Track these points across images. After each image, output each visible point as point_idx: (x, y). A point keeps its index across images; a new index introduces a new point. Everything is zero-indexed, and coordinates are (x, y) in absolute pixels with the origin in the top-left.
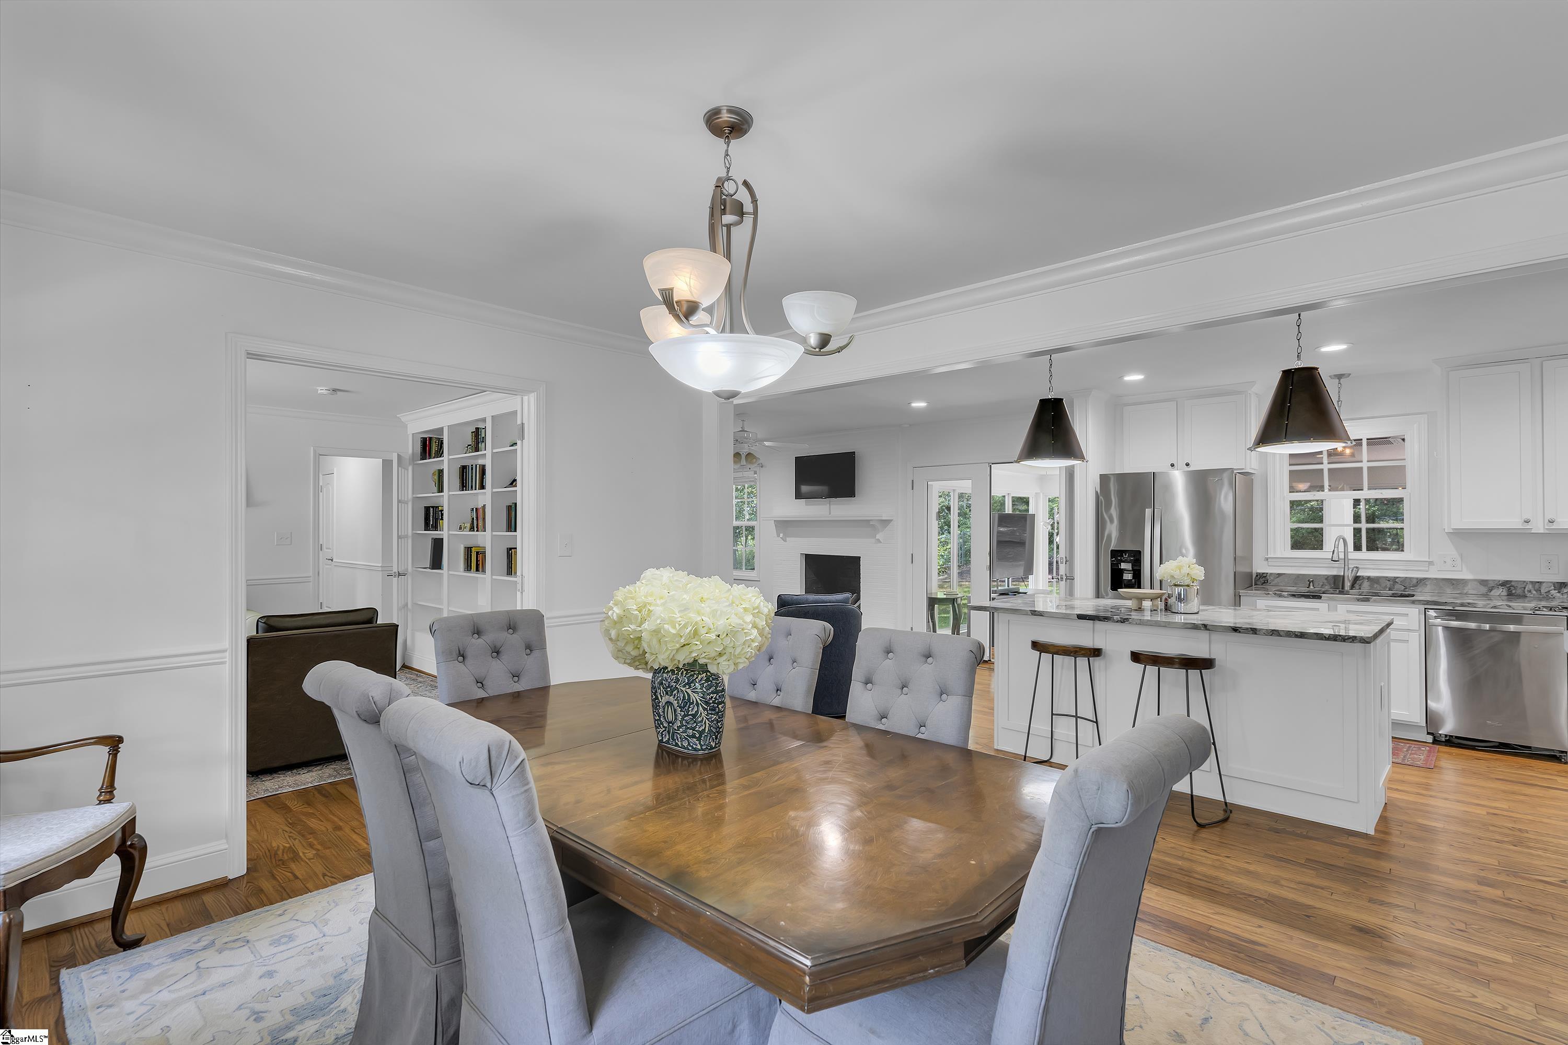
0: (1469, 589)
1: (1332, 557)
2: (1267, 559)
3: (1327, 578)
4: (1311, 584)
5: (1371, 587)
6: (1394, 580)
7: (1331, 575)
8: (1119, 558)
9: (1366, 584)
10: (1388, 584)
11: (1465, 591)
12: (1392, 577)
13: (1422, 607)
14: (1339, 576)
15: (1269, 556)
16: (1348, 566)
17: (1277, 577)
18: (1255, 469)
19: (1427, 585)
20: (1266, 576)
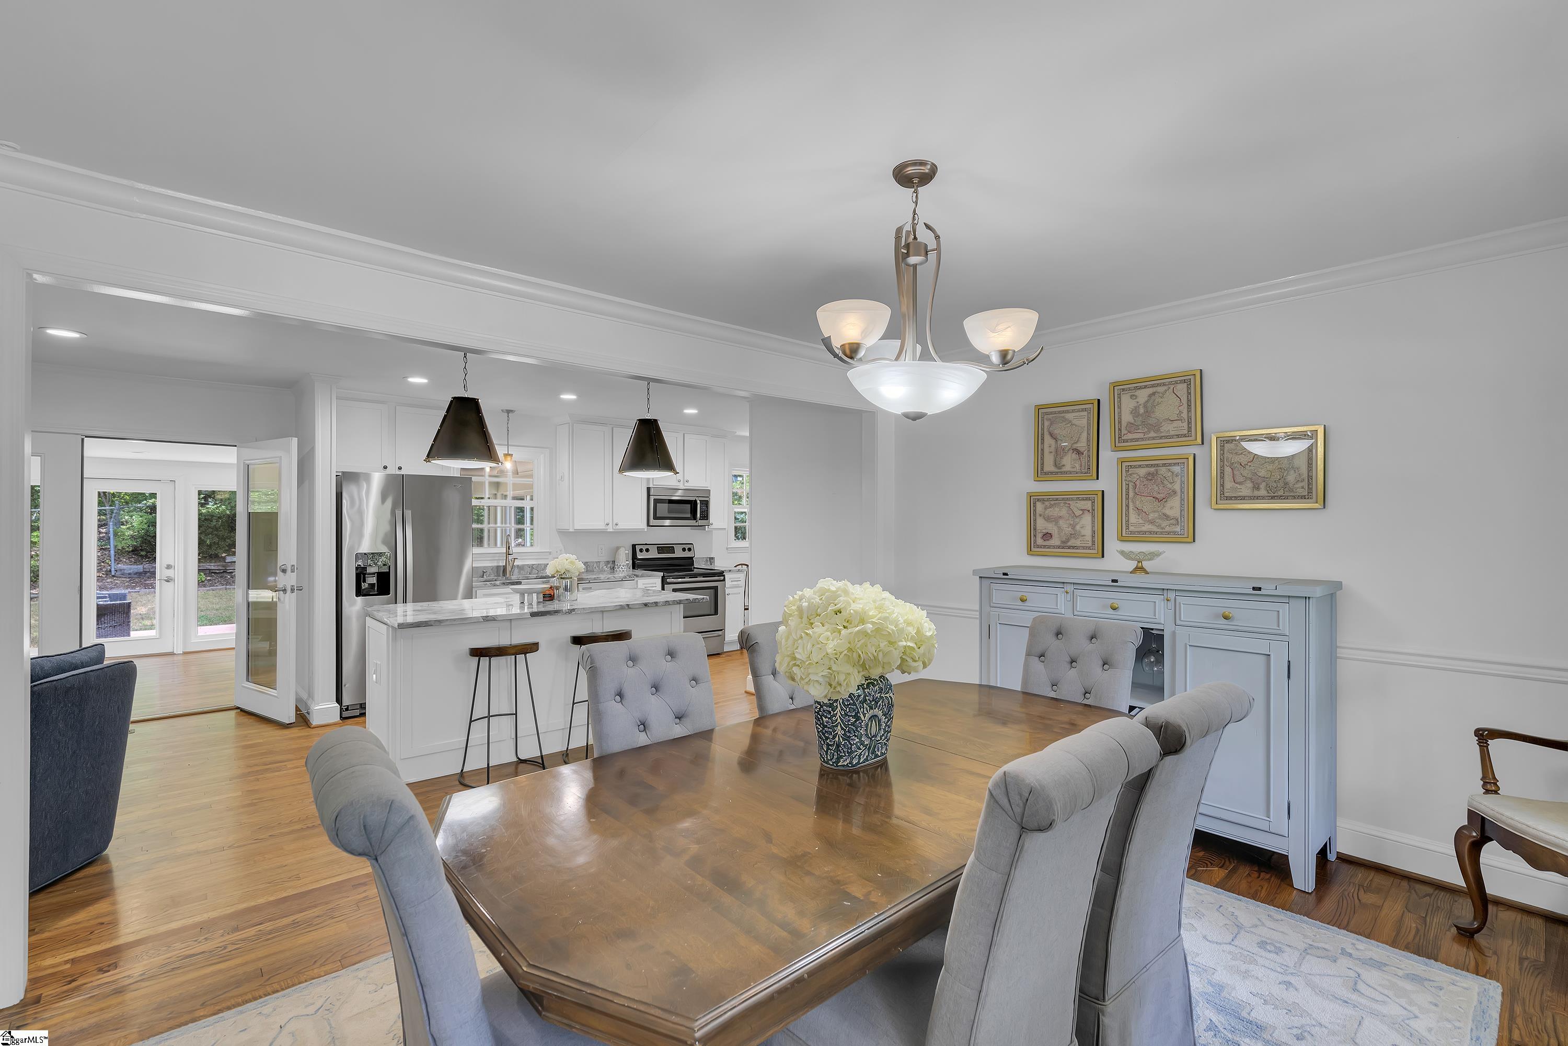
4: (484, 574)
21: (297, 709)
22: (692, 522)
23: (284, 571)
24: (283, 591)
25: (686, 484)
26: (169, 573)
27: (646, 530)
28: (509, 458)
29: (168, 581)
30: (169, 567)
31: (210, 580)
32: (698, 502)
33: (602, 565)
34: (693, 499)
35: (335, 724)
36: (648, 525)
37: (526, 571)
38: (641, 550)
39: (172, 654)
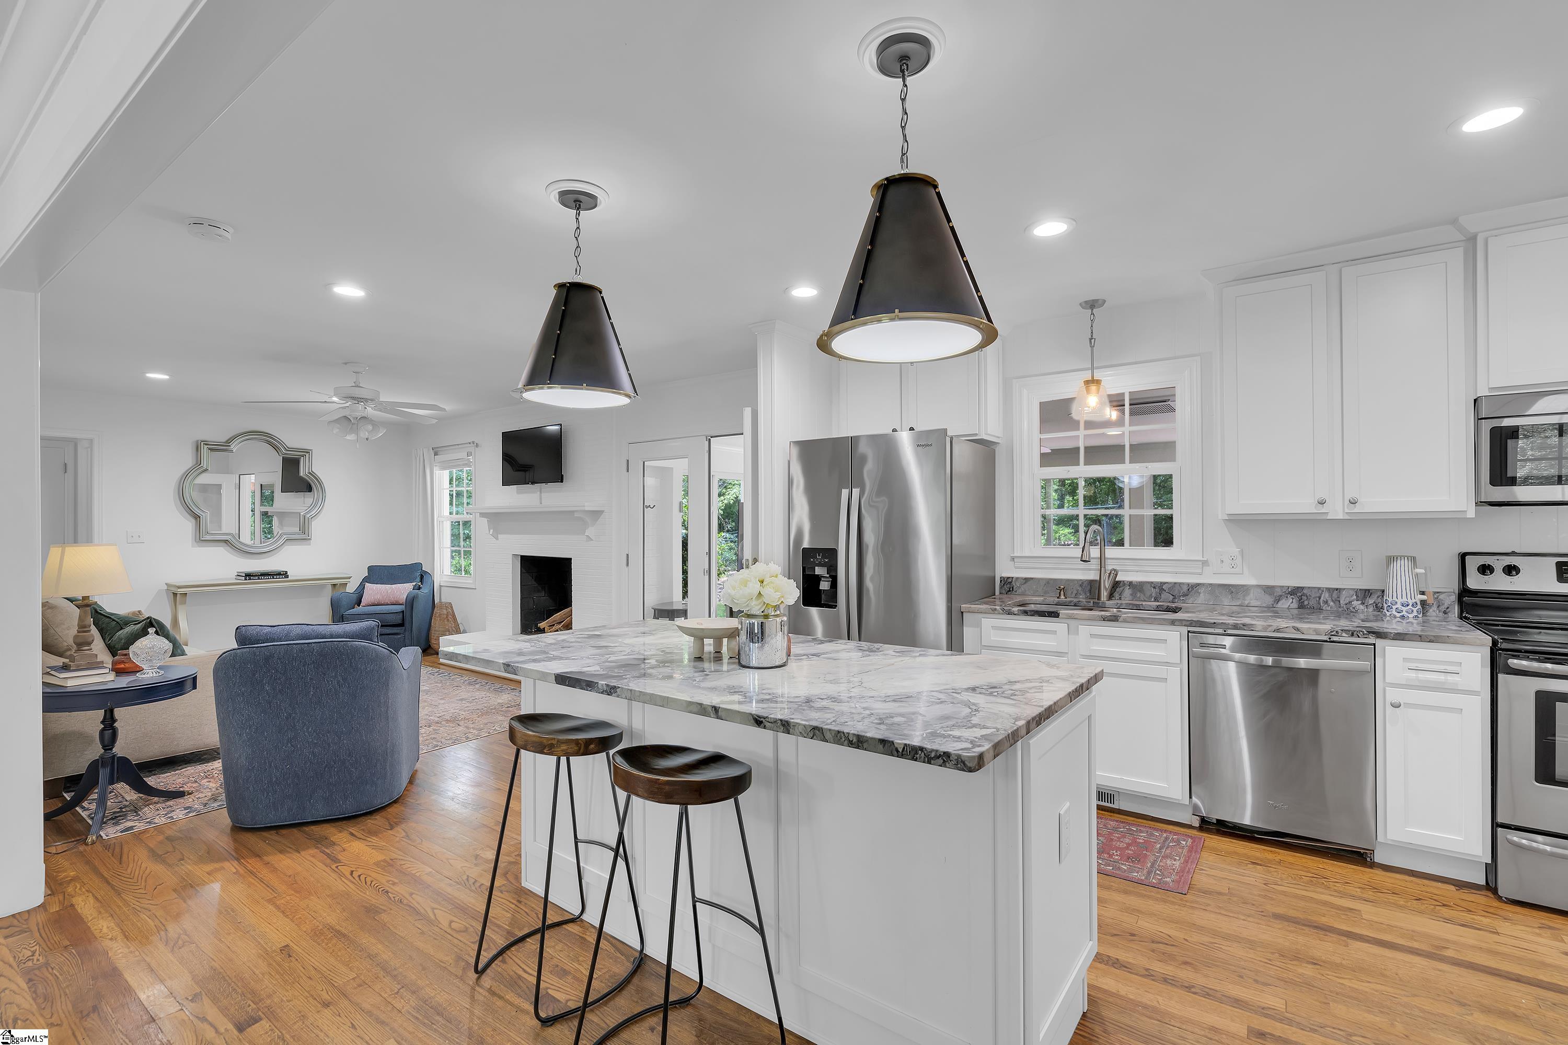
0: (1252, 599)
1: (1082, 555)
2: (1013, 559)
3: (1081, 583)
4: (1062, 593)
5: (1133, 595)
6: (1160, 587)
7: (1087, 580)
8: (812, 560)
9: (1127, 592)
10: (1154, 592)
11: (1246, 602)
12: (1158, 583)
13: (1185, 630)
14: (1096, 581)
15: (1016, 555)
16: (1105, 567)
17: (1025, 583)
18: (999, 437)
19: (1200, 593)
20: (1011, 582)
27: (1471, 515)
28: (1093, 388)
36: (1477, 501)
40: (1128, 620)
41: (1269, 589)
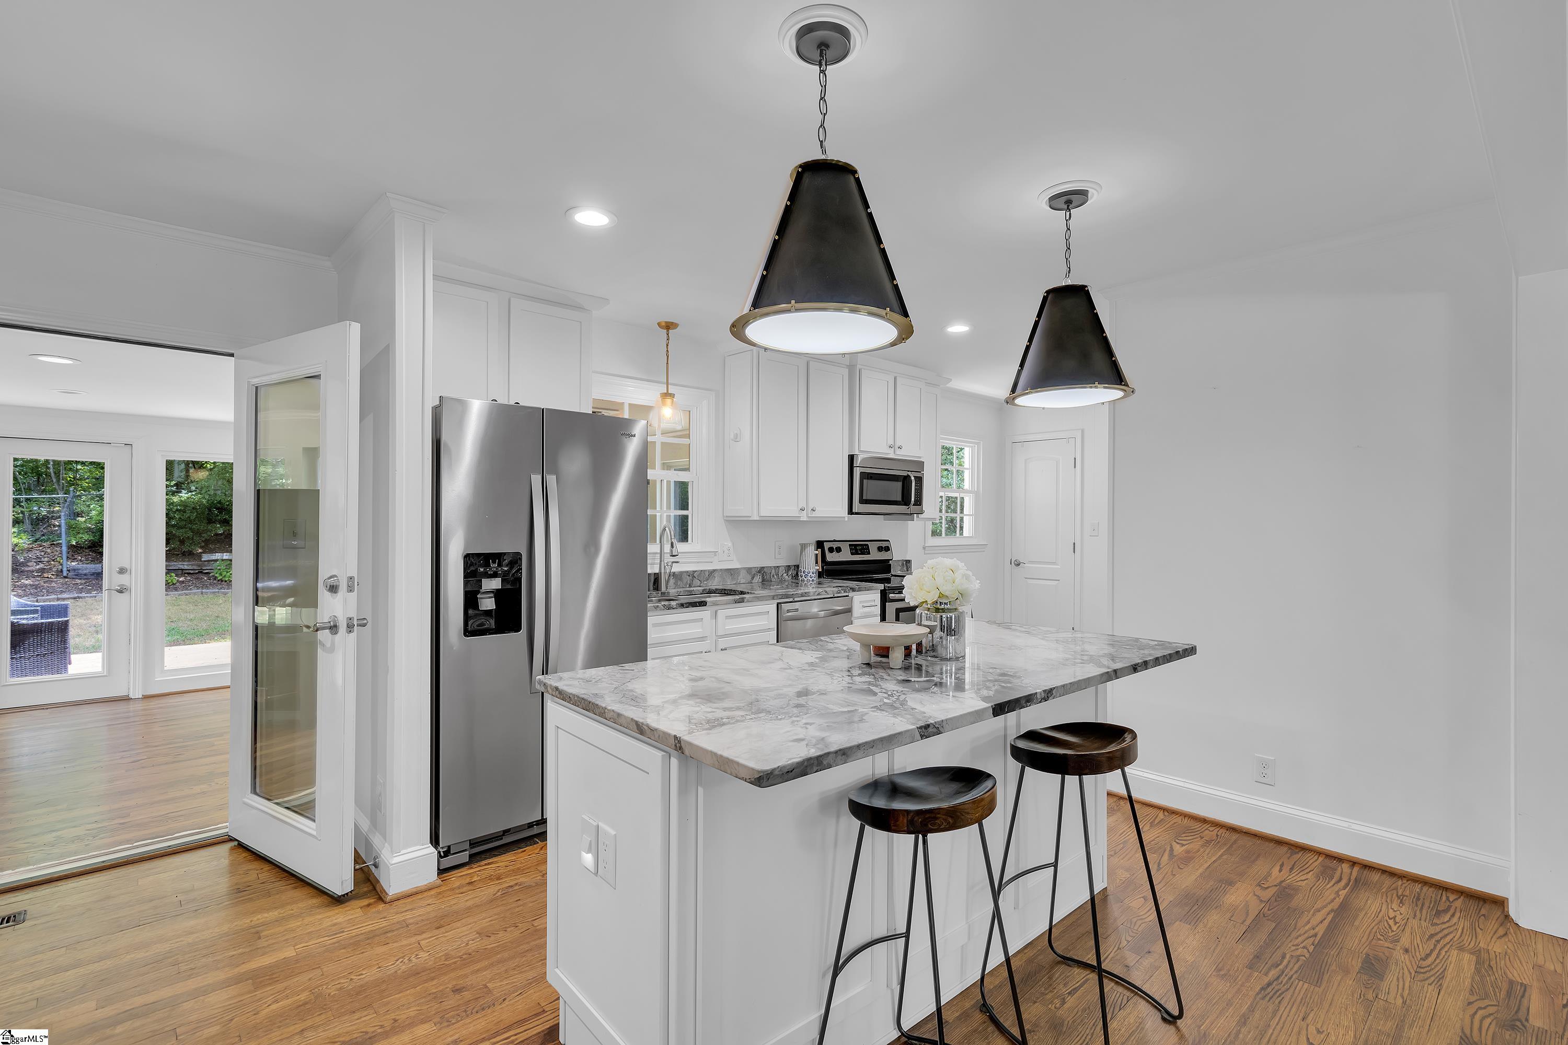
0: (742, 578)
5: (675, 584)
6: (693, 575)
8: (481, 570)
9: (672, 581)
10: (689, 579)
11: (739, 581)
13: (776, 602)
19: (715, 577)
21: (358, 858)
22: (902, 509)
23: (333, 589)
24: (331, 628)
25: (898, 452)
26: (124, 580)
27: (846, 520)
28: (669, 401)
29: (120, 591)
30: (122, 571)
31: (183, 582)
32: (913, 478)
33: (782, 571)
34: (905, 474)
35: (429, 889)
36: (851, 512)
37: (685, 582)
38: (831, 550)
39: (126, 699)
40: (750, 600)
41: (749, 570)
